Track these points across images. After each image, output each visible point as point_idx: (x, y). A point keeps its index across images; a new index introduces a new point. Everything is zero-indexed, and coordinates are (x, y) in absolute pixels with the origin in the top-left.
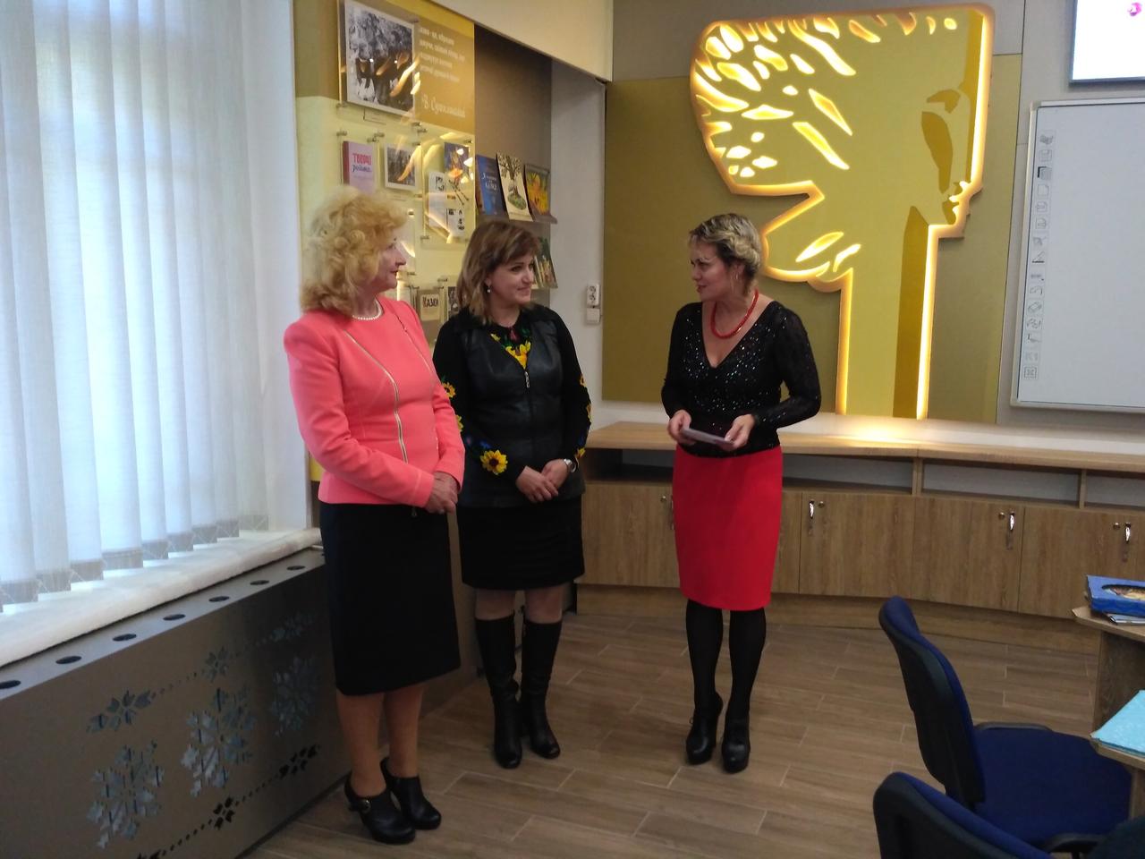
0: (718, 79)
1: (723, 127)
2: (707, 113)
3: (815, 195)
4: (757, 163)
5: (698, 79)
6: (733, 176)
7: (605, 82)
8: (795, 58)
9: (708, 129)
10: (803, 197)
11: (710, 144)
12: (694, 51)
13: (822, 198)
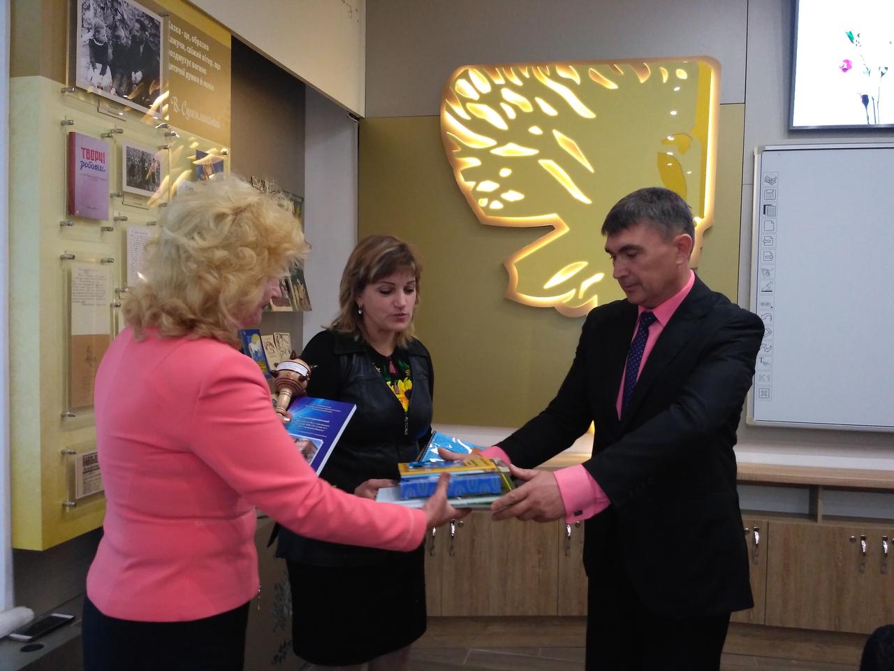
0: (468, 118)
1: (472, 162)
2: (457, 149)
3: (560, 227)
4: (505, 196)
5: (448, 118)
6: (482, 208)
7: (358, 118)
8: (539, 101)
9: (458, 164)
10: (549, 228)
11: (461, 178)
12: (444, 92)
13: (567, 229)
